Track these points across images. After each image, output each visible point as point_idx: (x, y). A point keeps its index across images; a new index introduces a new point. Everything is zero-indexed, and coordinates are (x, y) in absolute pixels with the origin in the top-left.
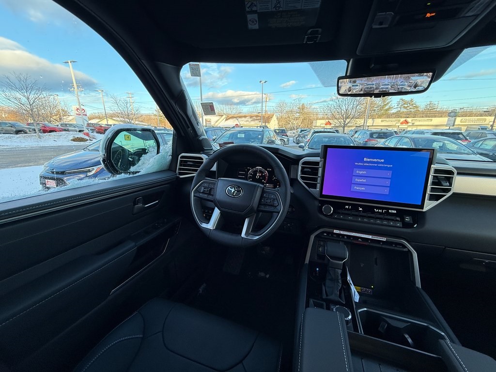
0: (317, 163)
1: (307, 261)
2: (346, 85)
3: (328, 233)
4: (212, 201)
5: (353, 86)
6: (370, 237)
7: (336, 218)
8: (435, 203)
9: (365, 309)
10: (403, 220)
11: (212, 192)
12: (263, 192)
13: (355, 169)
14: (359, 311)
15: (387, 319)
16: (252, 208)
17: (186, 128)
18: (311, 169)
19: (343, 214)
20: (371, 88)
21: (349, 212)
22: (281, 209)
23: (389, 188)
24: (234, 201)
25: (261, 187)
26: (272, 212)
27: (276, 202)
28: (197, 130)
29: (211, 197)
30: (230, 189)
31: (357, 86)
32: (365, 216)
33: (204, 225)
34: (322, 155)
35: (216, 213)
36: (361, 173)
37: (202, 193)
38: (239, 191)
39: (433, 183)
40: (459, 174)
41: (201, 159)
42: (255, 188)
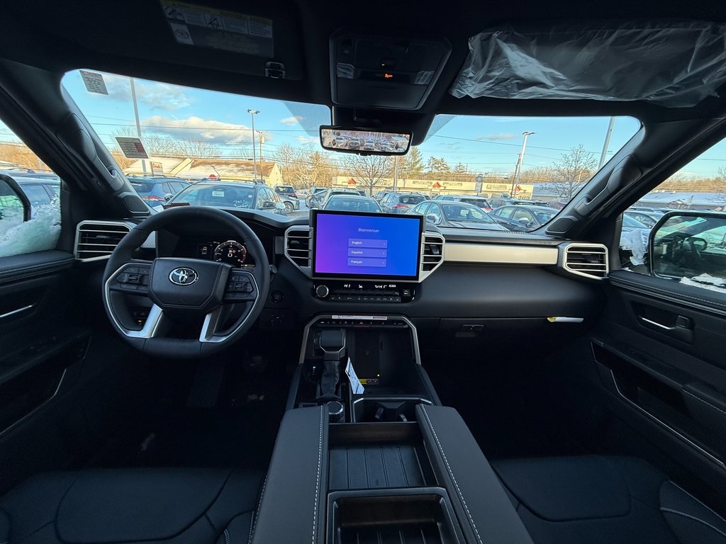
0: (306, 233)
1: (302, 361)
2: (330, 136)
3: (326, 320)
4: (145, 295)
5: (337, 139)
6: (371, 318)
7: (333, 301)
8: (429, 273)
9: (362, 399)
10: (401, 293)
11: (146, 280)
12: (231, 274)
13: (350, 239)
14: (355, 402)
15: (383, 404)
16: (214, 298)
17: (88, 178)
18: (300, 241)
19: (341, 294)
20: (356, 143)
21: (347, 292)
22: (257, 294)
23: (385, 260)
24: (184, 291)
25: (228, 268)
26: (245, 301)
27: (249, 288)
28: (110, 183)
29: (143, 288)
30: (176, 273)
31: (342, 139)
32: (364, 295)
33: (133, 334)
34: (311, 222)
35: (156, 313)
36: (357, 243)
37: (126, 283)
38: (191, 276)
39: (426, 252)
40: (447, 241)
41: (126, 229)
42: (217, 270)
